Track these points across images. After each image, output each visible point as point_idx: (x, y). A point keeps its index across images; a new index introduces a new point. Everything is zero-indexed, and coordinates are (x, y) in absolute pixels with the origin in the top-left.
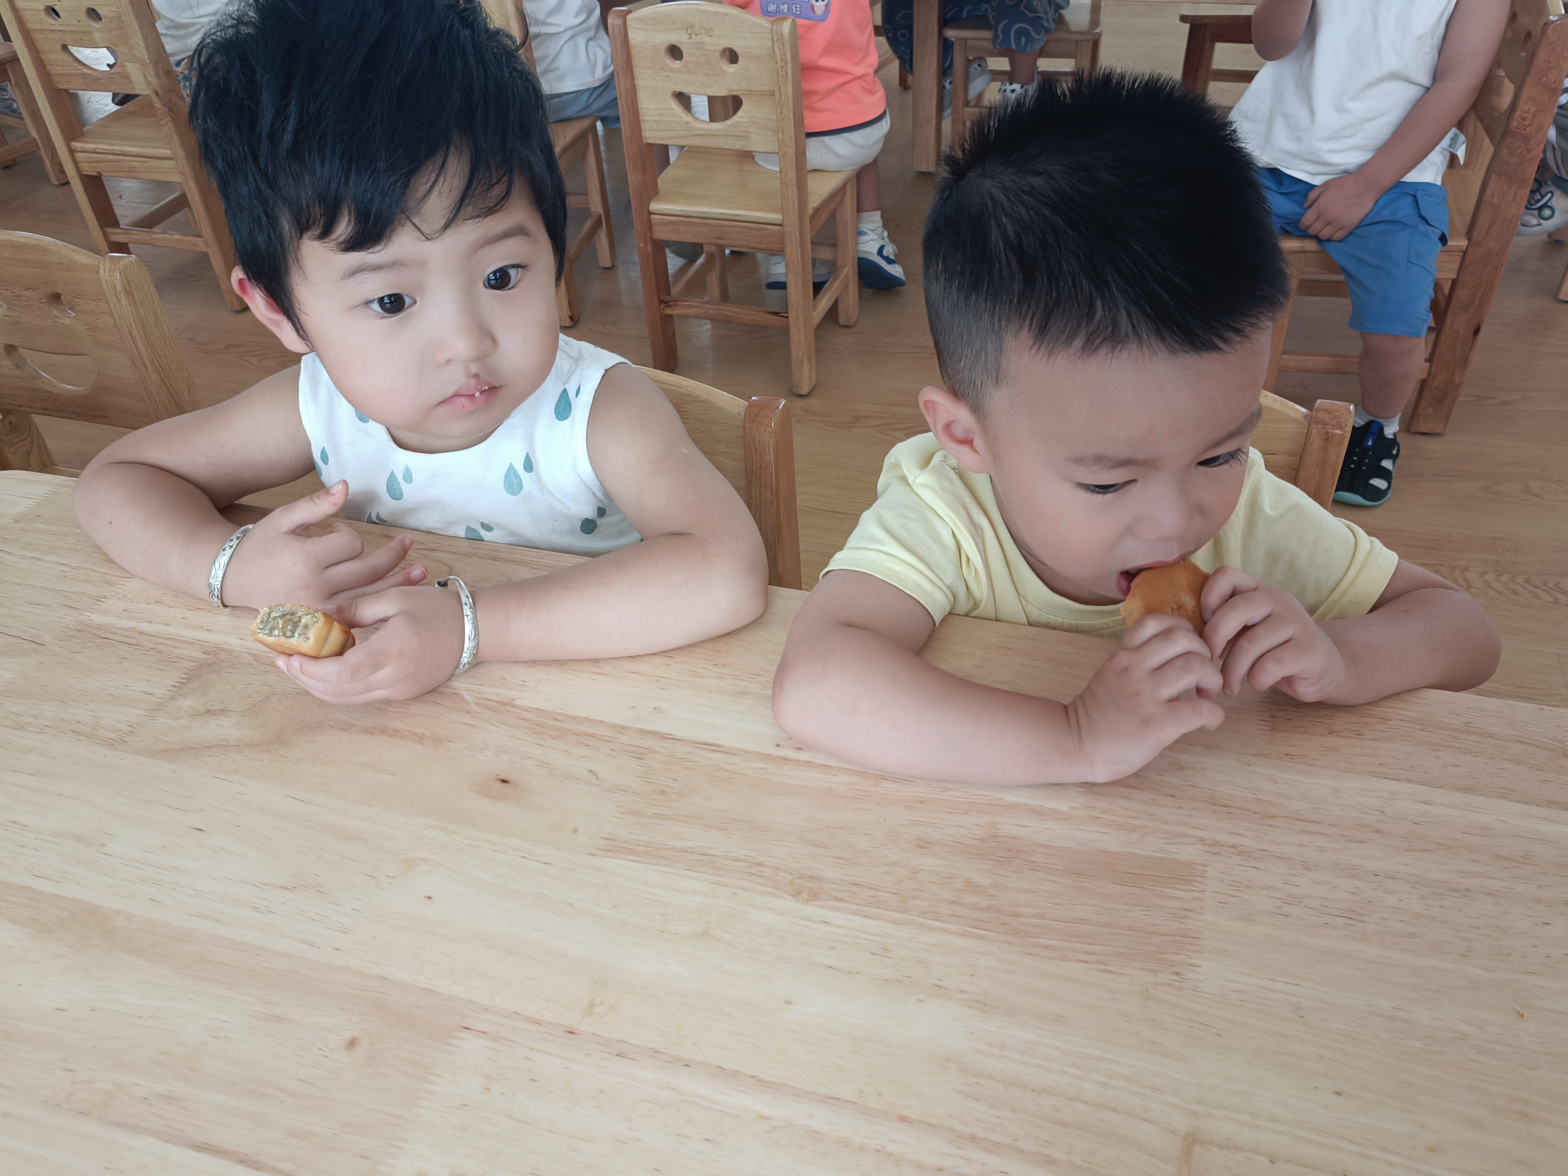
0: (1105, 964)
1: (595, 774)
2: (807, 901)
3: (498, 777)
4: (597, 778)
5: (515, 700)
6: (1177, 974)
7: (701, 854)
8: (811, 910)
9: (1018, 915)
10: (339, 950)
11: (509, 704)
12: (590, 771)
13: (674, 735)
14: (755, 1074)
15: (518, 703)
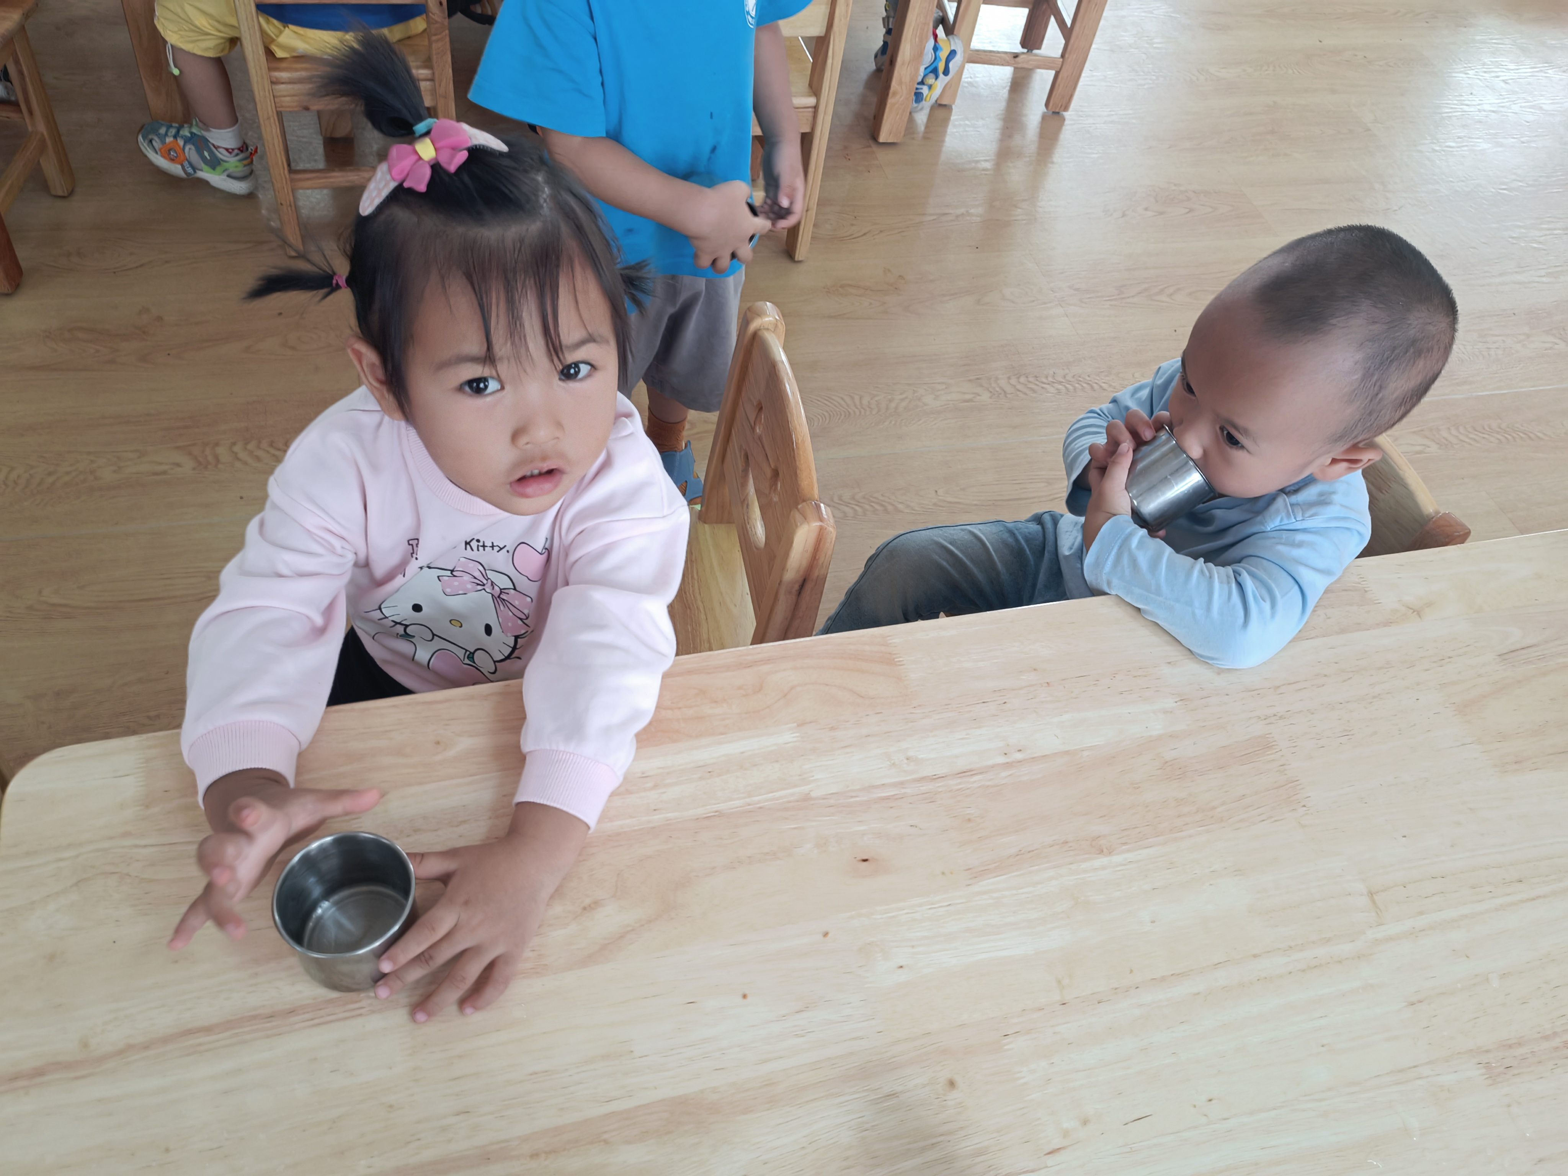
0: (1271, 817)
1: (916, 827)
2: (1110, 853)
3: (858, 859)
4: (921, 829)
5: (809, 794)
6: (1304, 806)
7: (1029, 852)
8: (1117, 859)
9: (1214, 808)
10: (881, 1032)
11: (807, 798)
12: (911, 826)
13: (938, 775)
14: (1172, 973)
15: (813, 794)
